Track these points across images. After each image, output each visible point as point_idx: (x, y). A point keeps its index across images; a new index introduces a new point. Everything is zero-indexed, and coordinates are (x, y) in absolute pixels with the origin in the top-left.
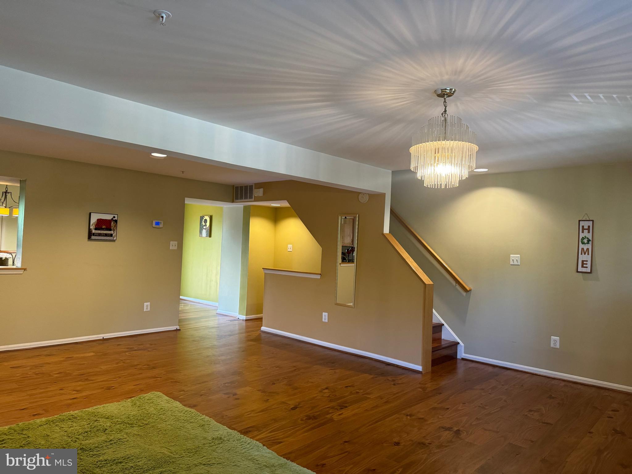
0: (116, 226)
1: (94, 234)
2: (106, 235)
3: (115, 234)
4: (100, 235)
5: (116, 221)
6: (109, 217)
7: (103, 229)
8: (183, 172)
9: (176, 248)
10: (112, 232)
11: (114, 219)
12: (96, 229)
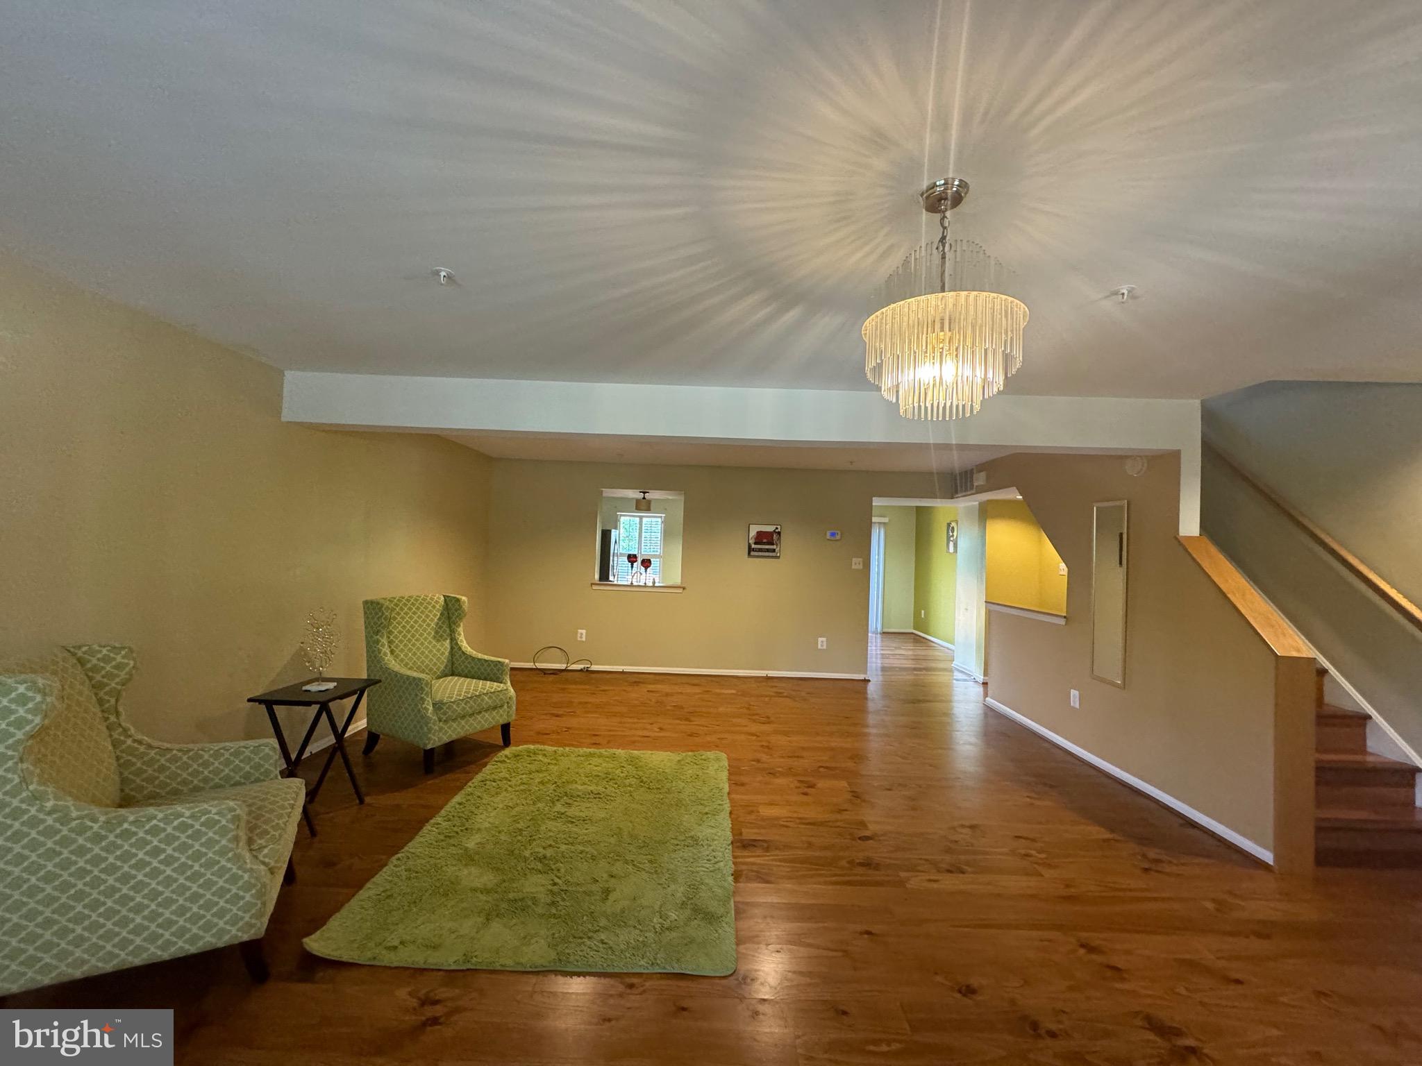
0: (779, 539)
1: (754, 550)
2: (768, 550)
3: (778, 549)
4: (760, 550)
5: (779, 533)
6: (770, 529)
7: (764, 544)
8: (851, 462)
9: (861, 567)
10: (774, 547)
11: (777, 531)
12: (755, 543)
